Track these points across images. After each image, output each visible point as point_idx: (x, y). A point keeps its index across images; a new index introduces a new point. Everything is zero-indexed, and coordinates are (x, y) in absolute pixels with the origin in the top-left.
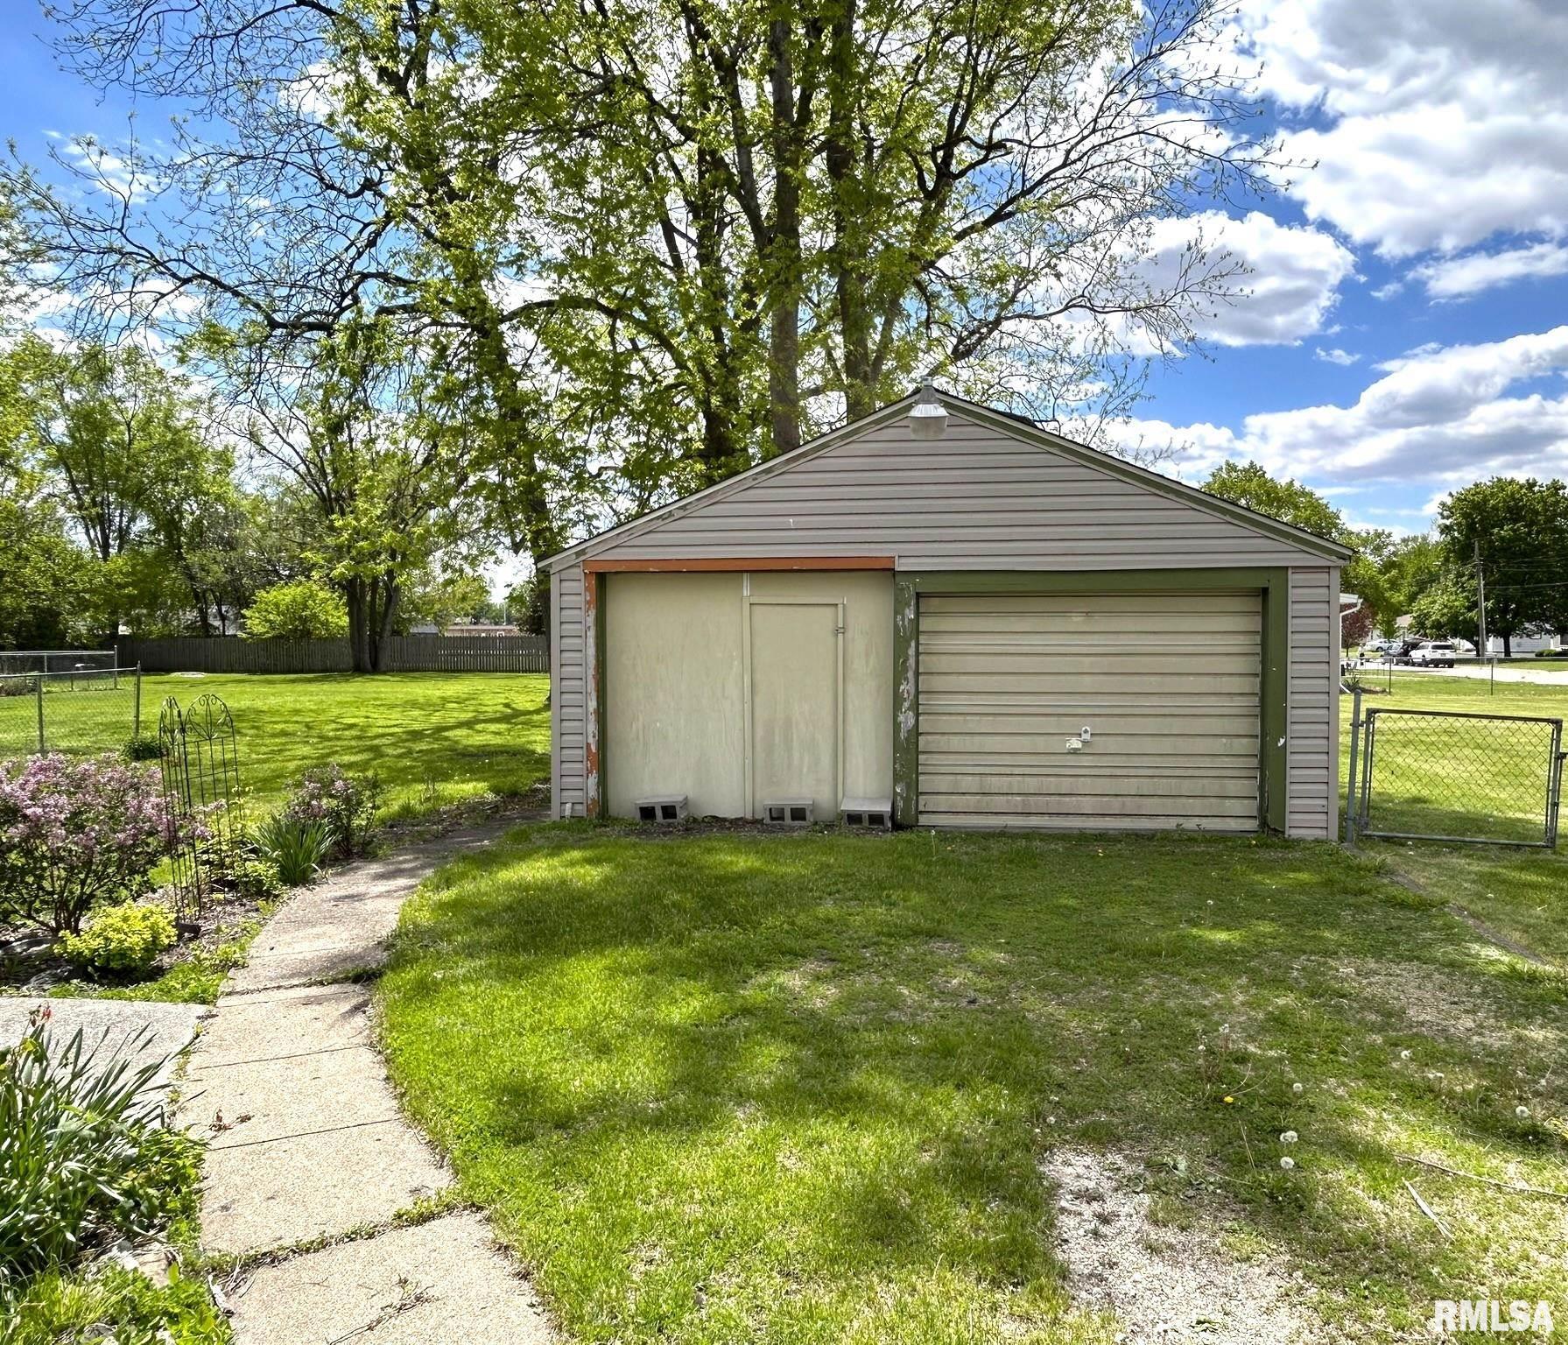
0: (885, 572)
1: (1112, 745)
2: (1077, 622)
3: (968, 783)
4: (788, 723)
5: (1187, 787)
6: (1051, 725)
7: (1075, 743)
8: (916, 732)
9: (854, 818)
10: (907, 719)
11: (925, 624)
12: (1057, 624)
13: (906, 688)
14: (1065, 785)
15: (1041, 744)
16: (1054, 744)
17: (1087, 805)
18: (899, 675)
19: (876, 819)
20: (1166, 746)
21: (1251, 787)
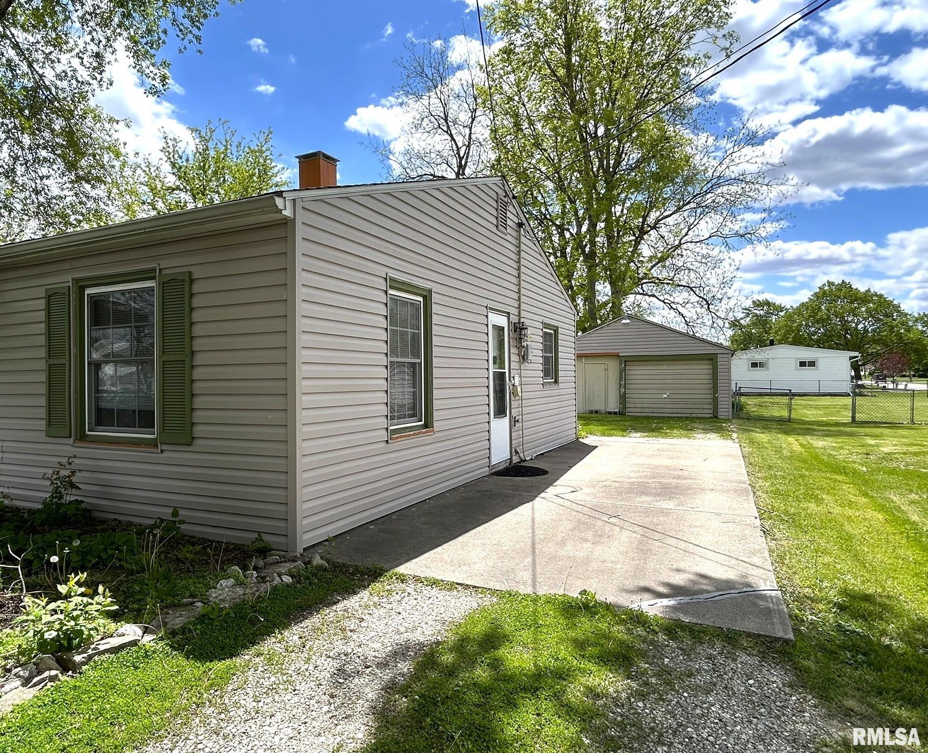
0: (616, 356)
1: (675, 396)
2: (665, 367)
3: (638, 406)
4: (594, 393)
5: (694, 406)
6: (659, 392)
7: (665, 396)
8: (625, 393)
9: (610, 413)
10: (623, 390)
11: (627, 368)
12: (658, 367)
13: (623, 383)
14: (663, 406)
15: (657, 396)
16: (659, 396)
17: (668, 411)
18: (621, 380)
19: (615, 413)
20: (689, 396)
21: (711, 407)
